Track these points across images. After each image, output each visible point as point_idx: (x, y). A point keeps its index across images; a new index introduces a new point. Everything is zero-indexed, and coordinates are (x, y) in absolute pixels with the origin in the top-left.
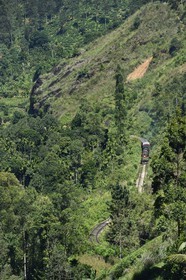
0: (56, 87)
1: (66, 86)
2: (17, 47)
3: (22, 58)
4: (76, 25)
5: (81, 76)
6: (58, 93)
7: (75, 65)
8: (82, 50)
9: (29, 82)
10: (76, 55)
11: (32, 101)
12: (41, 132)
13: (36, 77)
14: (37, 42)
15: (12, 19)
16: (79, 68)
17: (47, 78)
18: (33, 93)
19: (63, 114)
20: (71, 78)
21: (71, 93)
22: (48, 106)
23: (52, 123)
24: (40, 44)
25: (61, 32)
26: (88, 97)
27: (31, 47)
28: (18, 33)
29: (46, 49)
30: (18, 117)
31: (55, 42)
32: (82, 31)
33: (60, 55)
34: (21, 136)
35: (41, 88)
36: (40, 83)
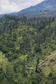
0: (44, 64)
1: (47, 63)
2: (32, 52)
4: (50, 46)
5: (52, 61)
6: (44, 66)
7: (49, 57)
8: (52, 53)
10: (50, 54)
11: (37, 68)
12: (39, 78)
13: (38, 61)
14: (38, 51)
15: (31, 44)
16: (51, 58)
17: (41, 61)
18: (37, 66)
19: (46, 72)
20: (48, 61)
21: (48, 66)
22: (41, 70)
23: (43, 75)
24: (39, 51)
25: (45, 48)
26: (54, 67)
27: (36, 52)
28: (33, 48)
29: (41, 53)
30: (32, 73)
31: (44, 51)
32: (52, 47)
33: (45, 54)
34: (33, 79)
36: (39, 63)
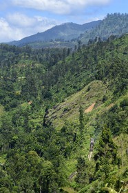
0: (55, 114)
1: (59, 114)
2: (39, 98)
3: (41, 102)
4: (63, 89)
5: (65, 110)
6: (55, 117)
7: (63, 106)
8: (66, 99)
9: (43, 113)
10: (63, 101)
11: (44, 121)
12: (48, 134)
13: (46, 110)
14: (47, 96)
15: (37, 86)
16: (64, 107)
17: (51, 111)
18: (45, 117)
19: (57, 126)
20: (61, 111)
21: (61, 117)
22: (51, 123)
23: (53, 130)
25: (57, 92)
26: (68, 119)
27: (44, 98)
28: (39, 92)
29: (51, 99)
30: (38, 127)
31: (55, 96)
32: (66, 92)
33: (57, 101)
34: (39, 136)
35: (48, 115)
36: (48, 113)
